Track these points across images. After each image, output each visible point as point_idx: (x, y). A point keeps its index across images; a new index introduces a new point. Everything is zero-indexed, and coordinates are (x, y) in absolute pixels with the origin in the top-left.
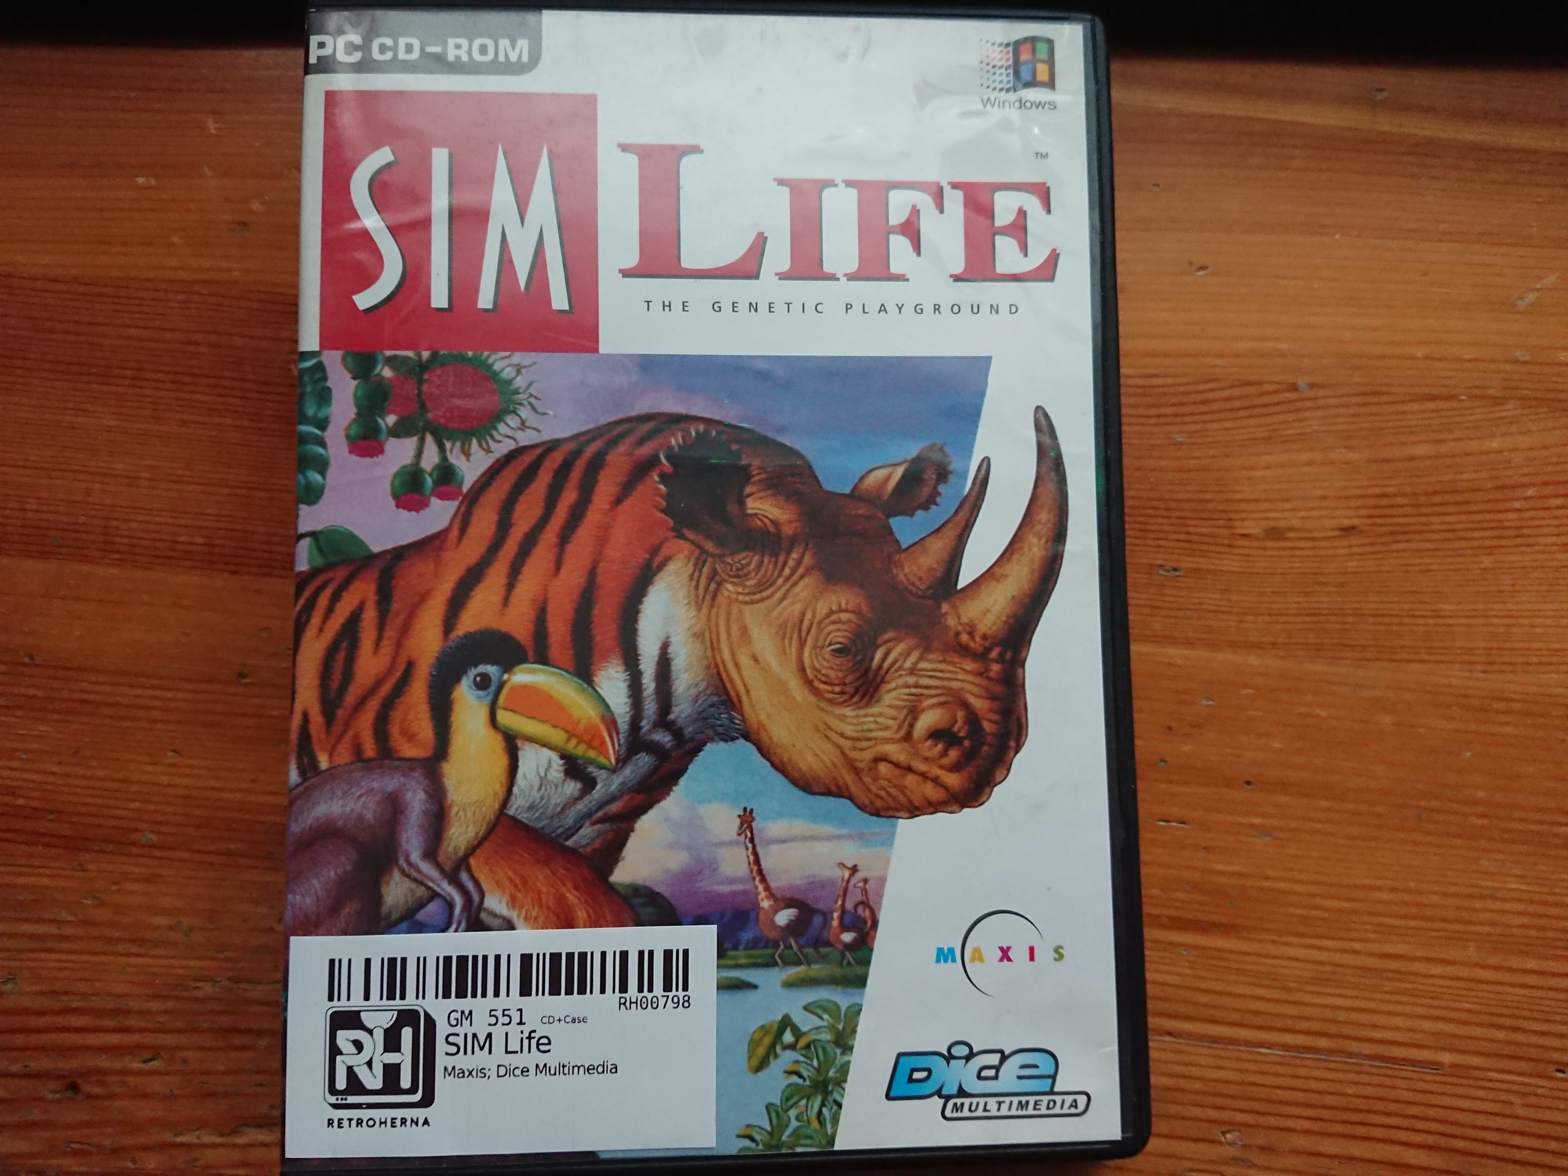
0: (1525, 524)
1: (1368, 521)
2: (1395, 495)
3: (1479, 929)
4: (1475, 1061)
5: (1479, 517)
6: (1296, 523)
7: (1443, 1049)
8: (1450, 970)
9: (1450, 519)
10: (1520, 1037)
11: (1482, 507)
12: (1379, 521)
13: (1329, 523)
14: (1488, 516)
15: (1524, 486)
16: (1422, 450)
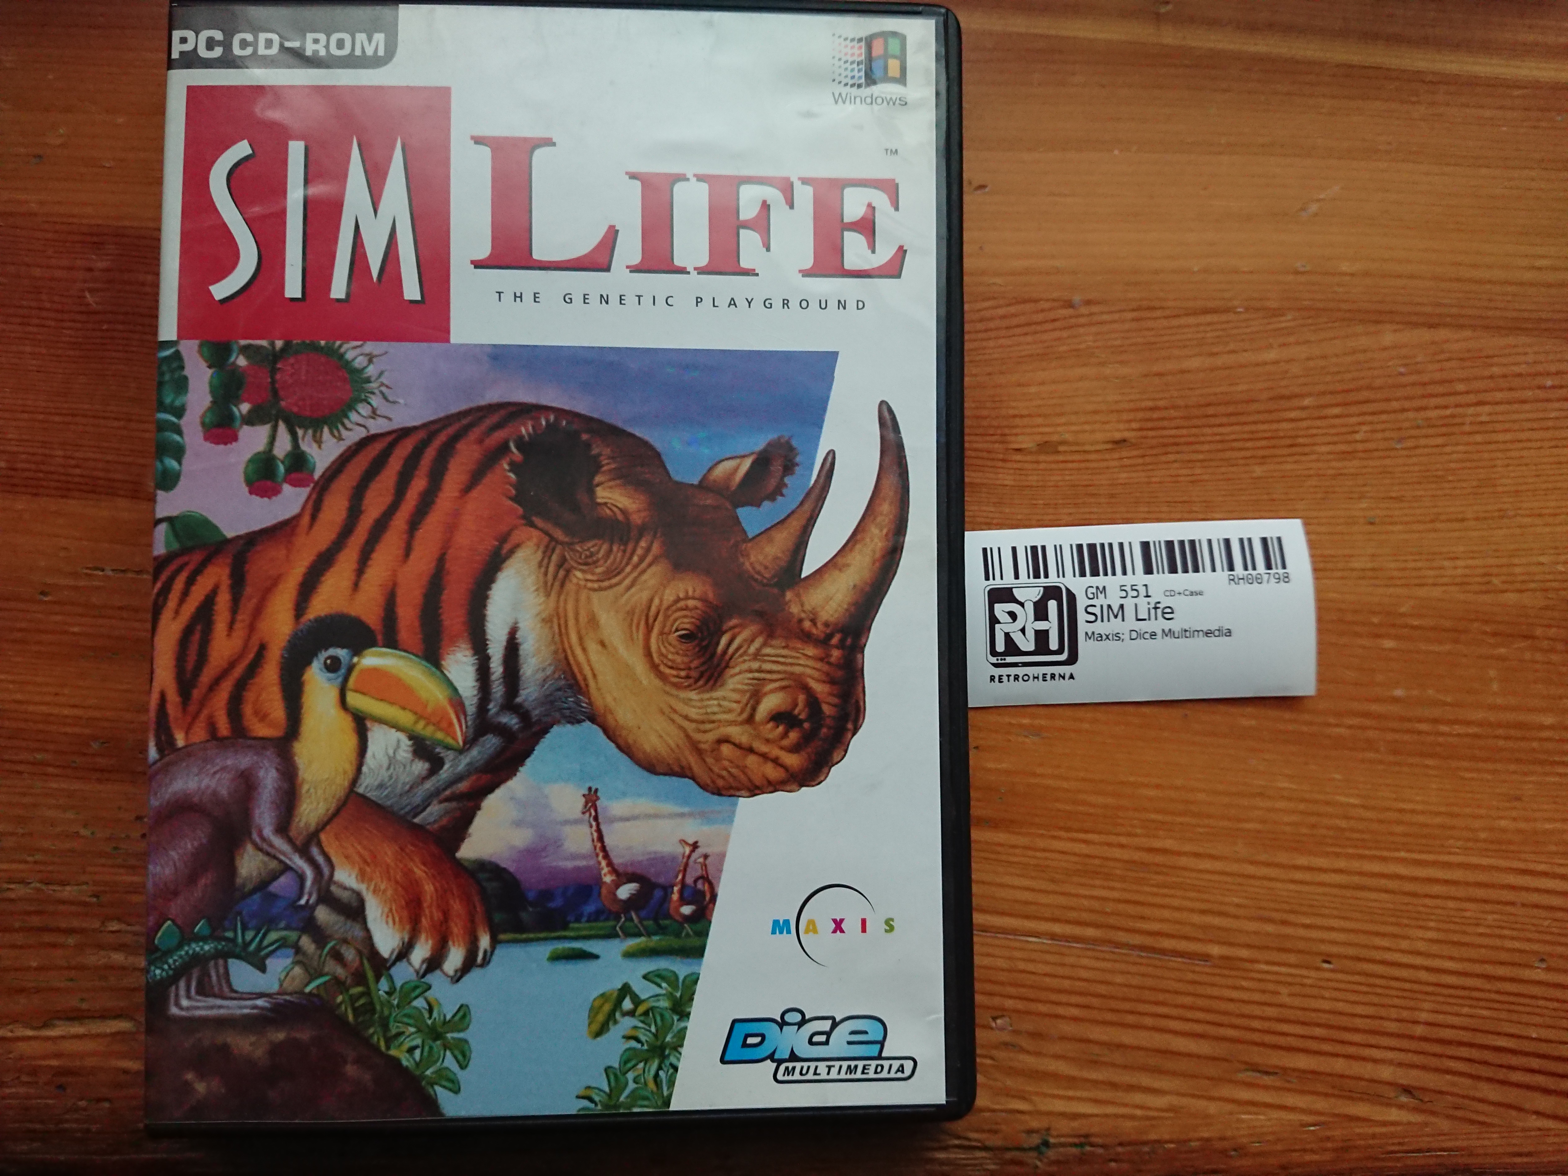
0: (1300, 433)
1: (1138, 434)
2: (1167, 408)
3: (1248, 826)
4: (1245, 953)
5: (1255, 427)
6: (1068, 436)
7: (1210, 941)
8: (1220, 865)
10: (1290, 931)
12: (1149, 433)
13: (1100, 436)
15: (1300, 396)
16: (1195, 363)
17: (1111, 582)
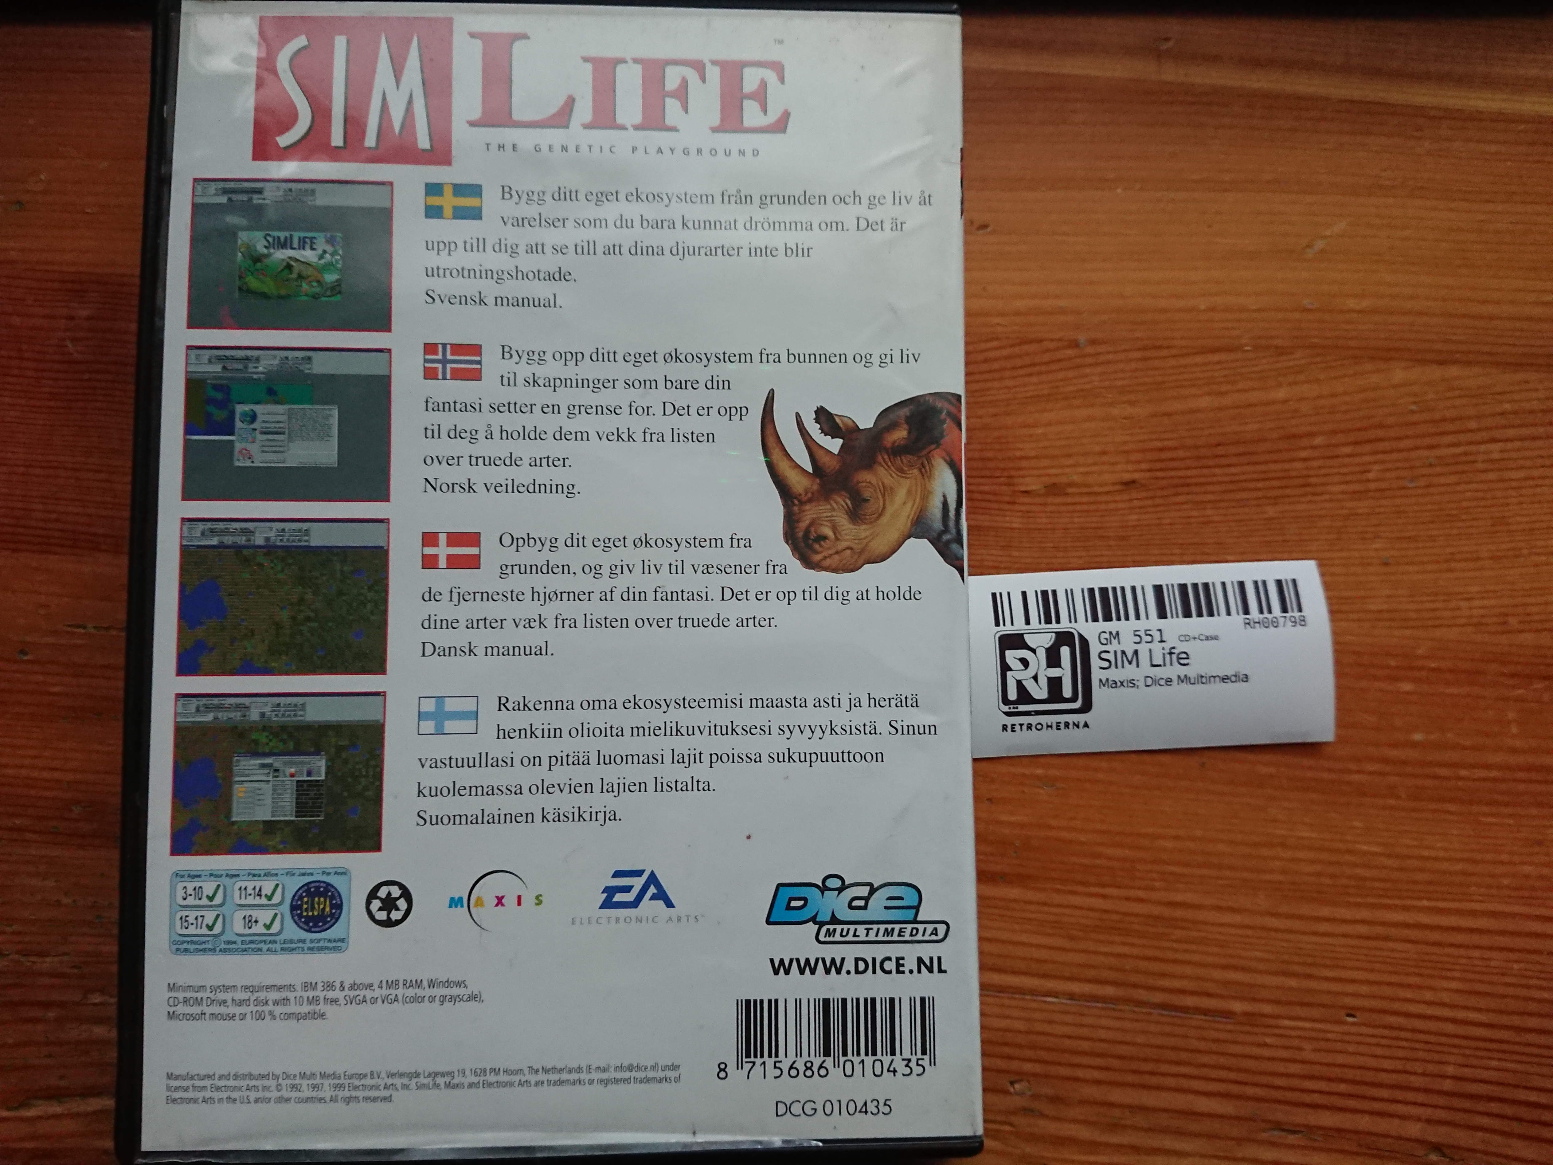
0: (1311, 473)
1: (1148, 474)
2: (1176, 448)
3: (1268, 877)
4: (1267, 1009)
5: (1263, 468)
6: (1076, 478)
7: (1235, 998)
8: (1237, 919)
9: (1233, 470)
10: (1312, 984)
11: (1267, 457)
12: (1159, 474)
13: (1108, 478)
14: (1273, 467)
15: (1311, 435)
16: (1204, 402)
17: (1125, 628)
